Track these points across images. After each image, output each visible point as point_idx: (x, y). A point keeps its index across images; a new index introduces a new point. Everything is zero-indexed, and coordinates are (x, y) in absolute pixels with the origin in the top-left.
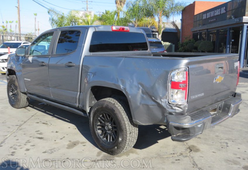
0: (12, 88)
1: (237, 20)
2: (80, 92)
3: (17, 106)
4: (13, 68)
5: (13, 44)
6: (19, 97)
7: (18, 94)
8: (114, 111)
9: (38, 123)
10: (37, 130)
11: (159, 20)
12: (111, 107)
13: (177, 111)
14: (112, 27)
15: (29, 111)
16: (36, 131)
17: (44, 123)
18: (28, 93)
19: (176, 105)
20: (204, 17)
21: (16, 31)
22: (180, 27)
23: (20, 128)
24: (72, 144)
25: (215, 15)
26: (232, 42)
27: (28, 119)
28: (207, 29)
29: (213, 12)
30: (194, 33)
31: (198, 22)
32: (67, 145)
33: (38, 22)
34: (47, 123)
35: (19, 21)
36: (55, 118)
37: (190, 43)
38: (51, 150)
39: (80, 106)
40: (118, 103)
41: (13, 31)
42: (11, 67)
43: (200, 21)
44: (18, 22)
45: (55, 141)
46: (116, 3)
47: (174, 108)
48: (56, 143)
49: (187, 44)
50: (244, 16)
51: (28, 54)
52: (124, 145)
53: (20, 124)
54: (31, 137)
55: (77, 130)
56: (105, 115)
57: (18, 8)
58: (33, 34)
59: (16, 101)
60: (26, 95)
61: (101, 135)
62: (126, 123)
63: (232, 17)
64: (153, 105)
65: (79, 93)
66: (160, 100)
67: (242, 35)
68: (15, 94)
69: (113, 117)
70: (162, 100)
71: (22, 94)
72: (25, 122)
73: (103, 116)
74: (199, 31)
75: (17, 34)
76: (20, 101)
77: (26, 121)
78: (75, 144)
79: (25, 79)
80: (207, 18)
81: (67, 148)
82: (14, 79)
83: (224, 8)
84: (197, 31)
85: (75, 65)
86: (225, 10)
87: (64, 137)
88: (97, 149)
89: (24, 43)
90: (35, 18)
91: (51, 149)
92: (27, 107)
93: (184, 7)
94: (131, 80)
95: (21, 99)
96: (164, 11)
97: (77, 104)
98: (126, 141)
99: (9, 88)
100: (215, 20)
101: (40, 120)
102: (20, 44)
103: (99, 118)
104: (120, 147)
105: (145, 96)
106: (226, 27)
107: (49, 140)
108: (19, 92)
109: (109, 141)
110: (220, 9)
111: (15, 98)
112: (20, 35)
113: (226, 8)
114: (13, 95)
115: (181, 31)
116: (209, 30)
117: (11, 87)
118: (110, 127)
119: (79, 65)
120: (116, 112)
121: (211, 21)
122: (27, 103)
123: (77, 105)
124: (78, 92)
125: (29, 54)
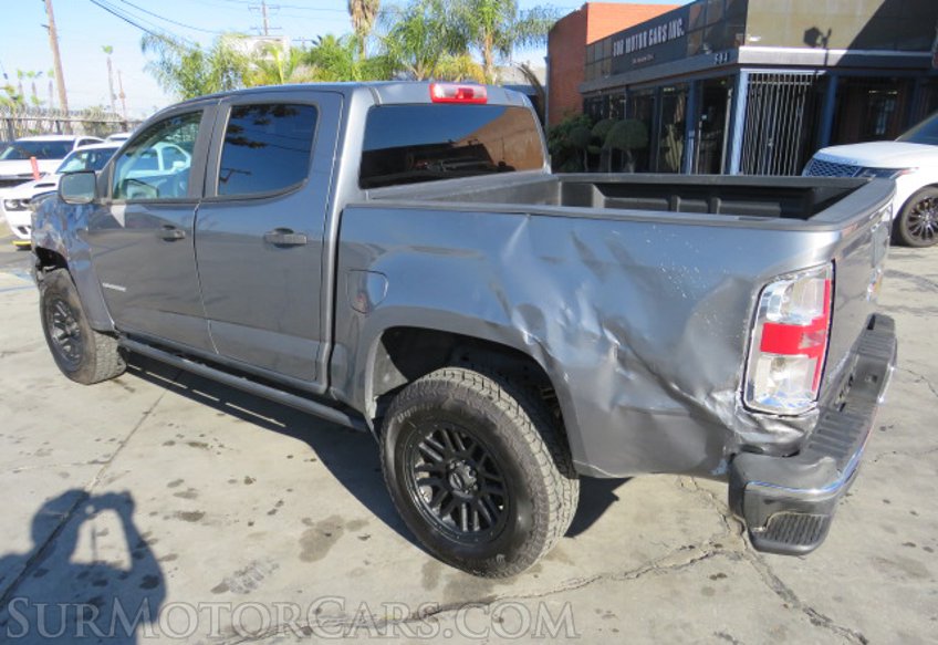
0: (58, 314)
1: (720, 58)
2: (333, 343)
3: (83, 377)
4: (54, 243)
5: (48, 147)
6: (89, 348)
7: (86, 337)
8: (494, 425)
9: (171, 443)
10: (174, 477)
11: (485, 62)
12: (479, 411)
13: (782, 440)
14: (431, 88)
15: (132, 391)
16: (172, 485)
17: (193, 444)
18: (122, 332)
19: (781, 416)
20: (619, 50)
21: (52, 103)
22: (543, 81)
23: (108, 472)
24: (316, 535)
25: (650, 44)
26: (704, 122)
27: (133, 427)
28: (628, 86)
29: (645, 33)
30: (586, 96)
31: (598, 65)
32: (301, 541)
33: (119, 72)
34: (203, 440)
35: (59, 68)
36: (229, 418)
37: (576, 126)
38: (244, 574)
39: (336, 391)
40: (504, 395)
41: (42, 103)
42: (49, 240)
43: (605, 62)
44: (55, 74)
45: (251, 524)
46: (351, 11)
47: (770, 428)
48: (258, 536)
49: (569, 128)
50: (743, 44)
51: (105, 195)
52: (533, 550)
53: (105, 456)
54: (153, 514)
55: (319, 463)
56: (445, 434)
57: (51, 29)
58: (107, 111)
59: (81, 358)
60: (116, 338)
61: (432, 505)
62: (545, 471)
63: (706, 48)
64: (669, 413)
65: (327, 346)
66: (709, 395)
67: (732, 101)
68: (73, 335)
69: (483, 447)
70: (718, 397)
71: (97, 335)
72: (123, 444)
73: (438, 436)
74: (602, 90)
75: (55, 112)
76: (95, 359)
77: (128, 438)
78: (329, 535)
79: (106, 285)
80: (628, 50)
81: (306, 557)
82: (62, 283)
83: (680, 21)
84: (595, 91)
85: (305, 240)
86: (682, 27)
87: (281, 503)
88: (415, 549)
89: (83, 143)
90: (109, 62)
91: (243, 569)
92: (123, 373)
93: (555, 20)
94: (569, 312)
95: (98, 354)
96: (496, 34)
97: (321, 383)
98: (544, 535)
99: (48, 313)
100: (650, 57)
101: (178, 431)
102: (71, 144)
103: (422, 446)
104: (519, 556)
105: (632, 376)
106: (685, 79)
107: (229, 524)
108: (89, 331)
109: (465, 529)
110: (665, 27)
111: (73, 346)
112: (67, 114)
113: (683, 22)
114: (66, 336)
115: (547, 93)
116: (632, 88)
117: (56, 310)
118: (470, 479)
119: (325, 244)
120: (502, 430)
121: (639, 60)
122: (119, 364)
123: (322, 388)
124: (325, 341)
125: (110, 192)
